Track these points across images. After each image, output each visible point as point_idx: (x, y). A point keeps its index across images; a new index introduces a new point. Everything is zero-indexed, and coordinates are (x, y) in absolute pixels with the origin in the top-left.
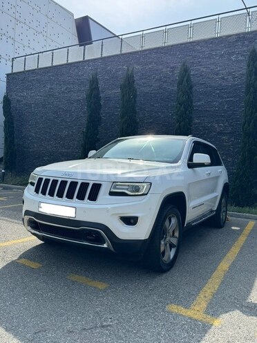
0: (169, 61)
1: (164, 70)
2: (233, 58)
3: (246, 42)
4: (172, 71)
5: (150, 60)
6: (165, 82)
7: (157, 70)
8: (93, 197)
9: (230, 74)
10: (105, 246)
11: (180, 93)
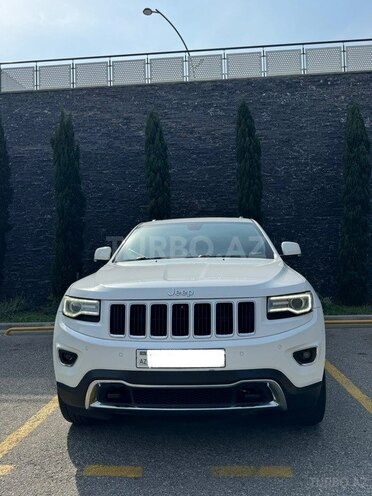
0: (120, 109)
1: (114, 121)
2: (211, 111)
3: (226, 93)
4: (126, 124)
5: (90, 105)
6: (117, 138)
7: (103, 120)
8: (247, 326)
9: (208, 133)
10: (273, 404)
11: (153, 156)
